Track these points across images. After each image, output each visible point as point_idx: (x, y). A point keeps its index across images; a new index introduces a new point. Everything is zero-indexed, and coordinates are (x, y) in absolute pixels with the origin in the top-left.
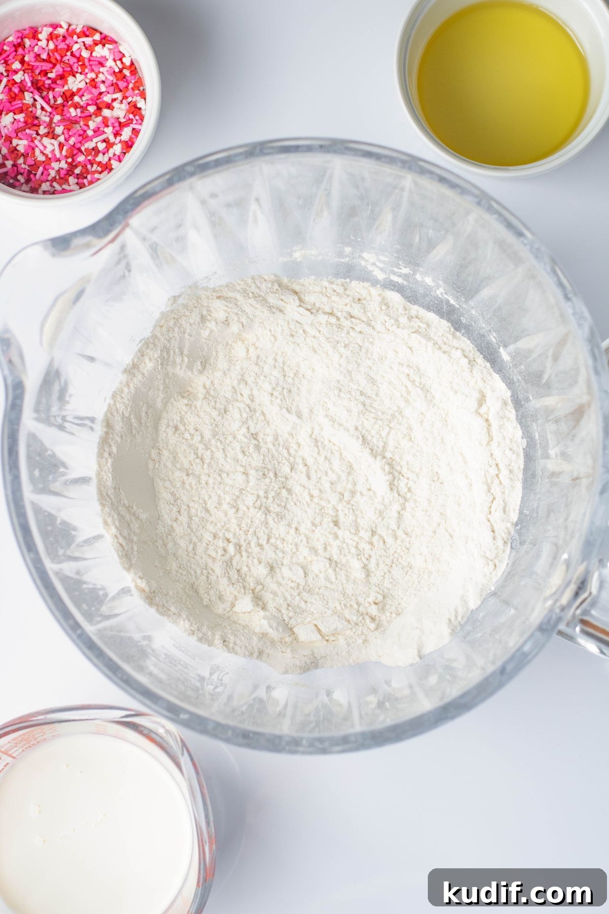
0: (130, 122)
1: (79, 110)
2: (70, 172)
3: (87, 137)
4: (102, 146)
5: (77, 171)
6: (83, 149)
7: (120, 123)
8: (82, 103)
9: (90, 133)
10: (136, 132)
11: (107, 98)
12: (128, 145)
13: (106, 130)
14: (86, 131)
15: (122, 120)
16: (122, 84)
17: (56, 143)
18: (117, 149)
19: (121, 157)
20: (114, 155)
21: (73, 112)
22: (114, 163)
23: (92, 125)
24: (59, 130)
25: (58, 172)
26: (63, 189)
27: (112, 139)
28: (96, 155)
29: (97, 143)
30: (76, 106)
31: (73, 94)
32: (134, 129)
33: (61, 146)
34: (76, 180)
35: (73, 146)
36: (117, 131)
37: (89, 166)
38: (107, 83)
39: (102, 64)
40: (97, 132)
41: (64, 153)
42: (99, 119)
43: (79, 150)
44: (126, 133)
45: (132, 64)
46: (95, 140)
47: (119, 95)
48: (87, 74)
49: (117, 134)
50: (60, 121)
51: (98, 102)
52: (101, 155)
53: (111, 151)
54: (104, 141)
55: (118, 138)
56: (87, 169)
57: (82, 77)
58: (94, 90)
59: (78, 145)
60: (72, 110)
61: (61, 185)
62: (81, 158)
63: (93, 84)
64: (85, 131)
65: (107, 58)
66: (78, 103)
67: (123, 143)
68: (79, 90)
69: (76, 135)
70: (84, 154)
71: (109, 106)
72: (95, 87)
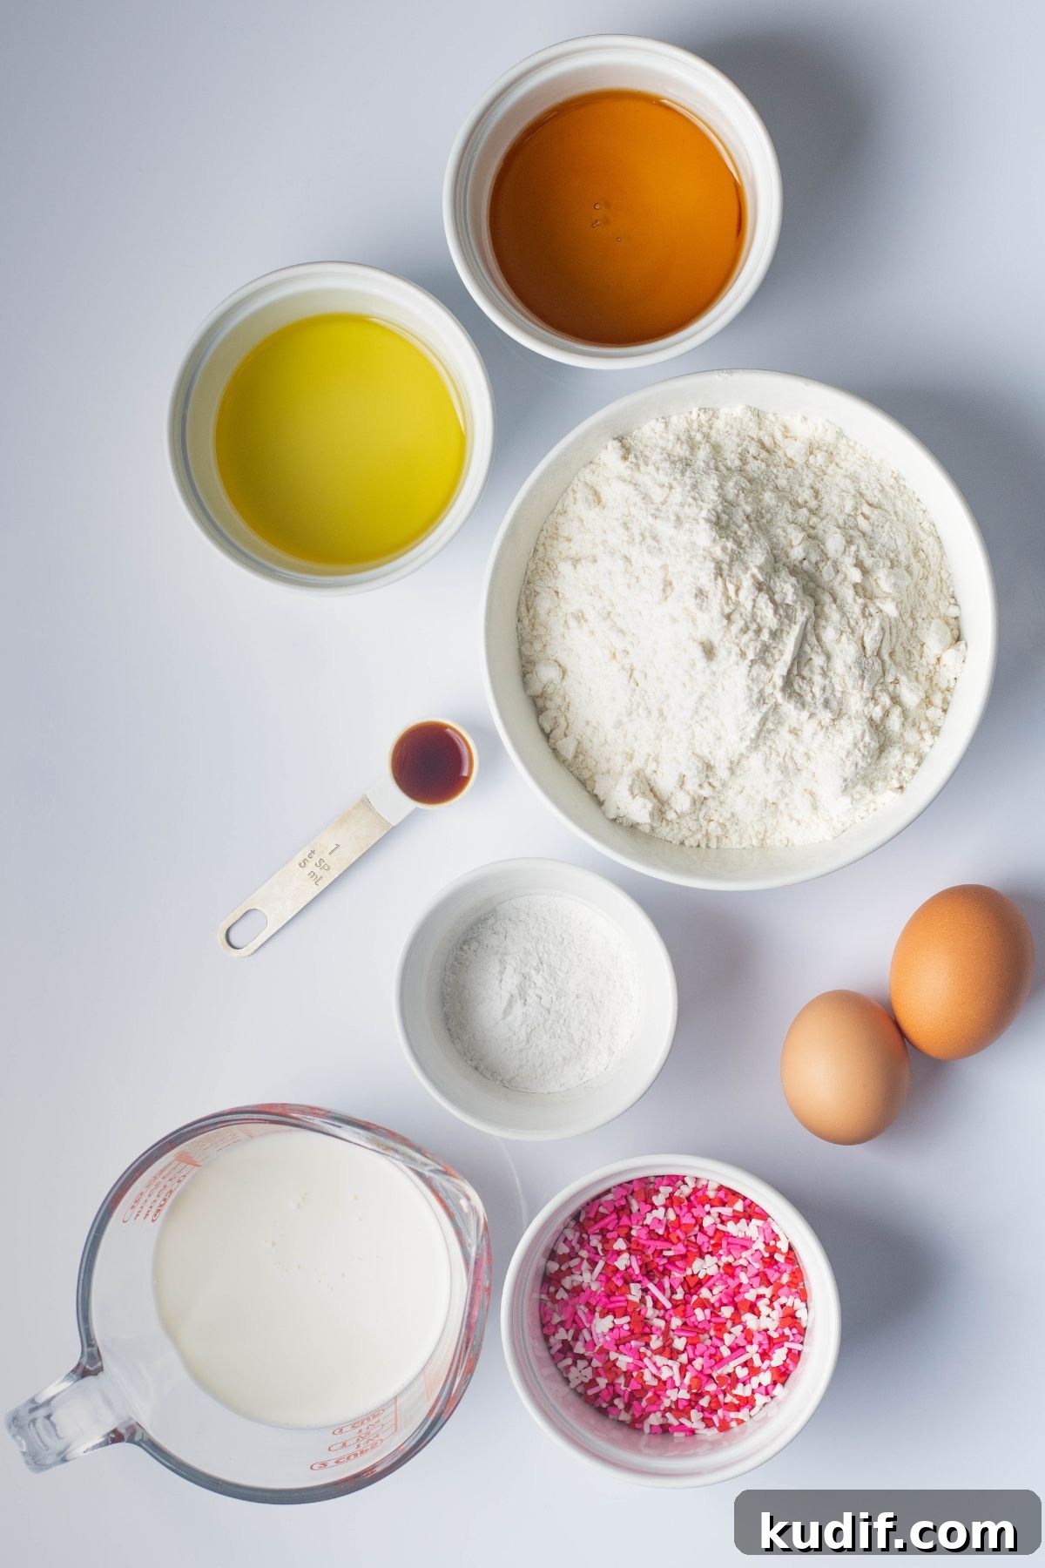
0: (784, 1338)
1: (708, 1312)
2: (692, 1403)
3: (722, 1359)
4: (742, 1373)
5: (704, 1402)
6: (715, 1375)
7: (770, 1338)
8: (713, 1300)
9: (725, 1352)
10: (794, 1356)
11: (750, 1296)
12: (782, 1375)
13: (748, 1348)
14: (719, 1348)
15: (775, 1335)
16: (773, 1276)
17: (676, 1366)
18: (766, 1378)
19: (770, 1388)
20: (760, 1385)
21: (700, 1315)
22: (760, 1399)
23: (728, 1339)
24: (679, 1344)
25: (676, 1402)
26: (681, 1424)
27: (757, 1362)
28: (733, 1386)
29: (735, 1368)
30: (704, 1304)
31: (700, 1284)
32: (790, 1350)
33: (683, 1370)
34: (701, 1415)
35: (701, 1372)
36: (764, 1350)
37: (721, 1397)
38: (752, 1271)
39: (745, 1248)
40: (736, 1349)
41: (687, 1381)
42: (738, 1330)
43: (710, 1376)
44: (779, 1357)
45: (791, 1248)
46: (733, 1364)
47: (767, 1292)
48: (721, 1255)
49: (765, 1355)
50: (679, 1329)
51: (736, 1299)
52: (740, 1386)
53: (755, 1381)
54: (745, 1364)
55: (767, 1363)
56: (718, 1402)
57: (715, 1259)
58: (730, 1281)
59: (708, 1371)
60: (698, 1311)
61: (677, 1418)
62: (711, 1388)
63: (730, 1270)
64: (717, 1348)
65: (754, 1239)
66: (708, 1300)
67: (774, 1371)
68: (709, 1278)
69: (706, 1357)
70: (715, 1382)
71: (753, 1308)
72: (733, 1276)
